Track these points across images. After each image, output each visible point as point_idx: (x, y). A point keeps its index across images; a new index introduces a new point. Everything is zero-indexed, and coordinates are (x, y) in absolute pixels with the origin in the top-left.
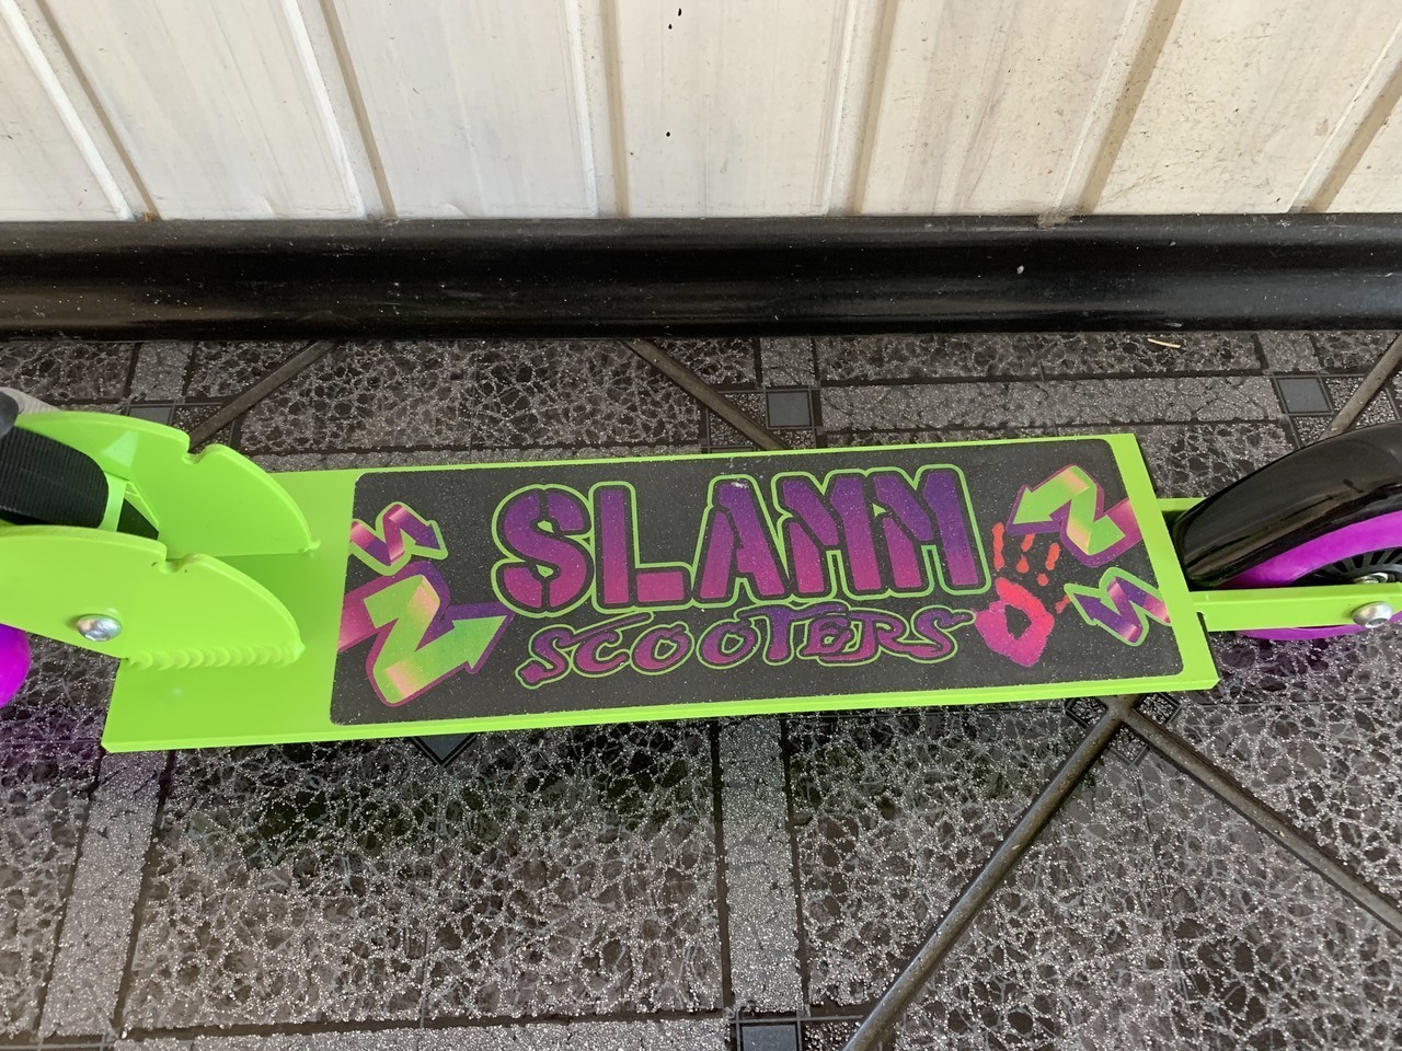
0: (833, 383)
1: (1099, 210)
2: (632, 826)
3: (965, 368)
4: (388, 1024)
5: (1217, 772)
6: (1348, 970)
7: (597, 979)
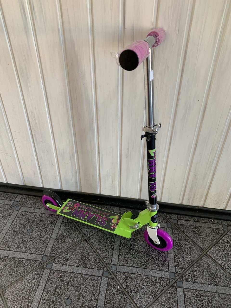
0: (179, 220)
1: (204, 207)
2: (160, 256)
3: (192, 220)
4: (140, 268)
5: (213, 259)
6: (224, 277)
7: (158, 267)
